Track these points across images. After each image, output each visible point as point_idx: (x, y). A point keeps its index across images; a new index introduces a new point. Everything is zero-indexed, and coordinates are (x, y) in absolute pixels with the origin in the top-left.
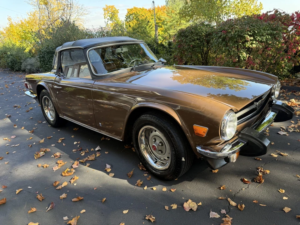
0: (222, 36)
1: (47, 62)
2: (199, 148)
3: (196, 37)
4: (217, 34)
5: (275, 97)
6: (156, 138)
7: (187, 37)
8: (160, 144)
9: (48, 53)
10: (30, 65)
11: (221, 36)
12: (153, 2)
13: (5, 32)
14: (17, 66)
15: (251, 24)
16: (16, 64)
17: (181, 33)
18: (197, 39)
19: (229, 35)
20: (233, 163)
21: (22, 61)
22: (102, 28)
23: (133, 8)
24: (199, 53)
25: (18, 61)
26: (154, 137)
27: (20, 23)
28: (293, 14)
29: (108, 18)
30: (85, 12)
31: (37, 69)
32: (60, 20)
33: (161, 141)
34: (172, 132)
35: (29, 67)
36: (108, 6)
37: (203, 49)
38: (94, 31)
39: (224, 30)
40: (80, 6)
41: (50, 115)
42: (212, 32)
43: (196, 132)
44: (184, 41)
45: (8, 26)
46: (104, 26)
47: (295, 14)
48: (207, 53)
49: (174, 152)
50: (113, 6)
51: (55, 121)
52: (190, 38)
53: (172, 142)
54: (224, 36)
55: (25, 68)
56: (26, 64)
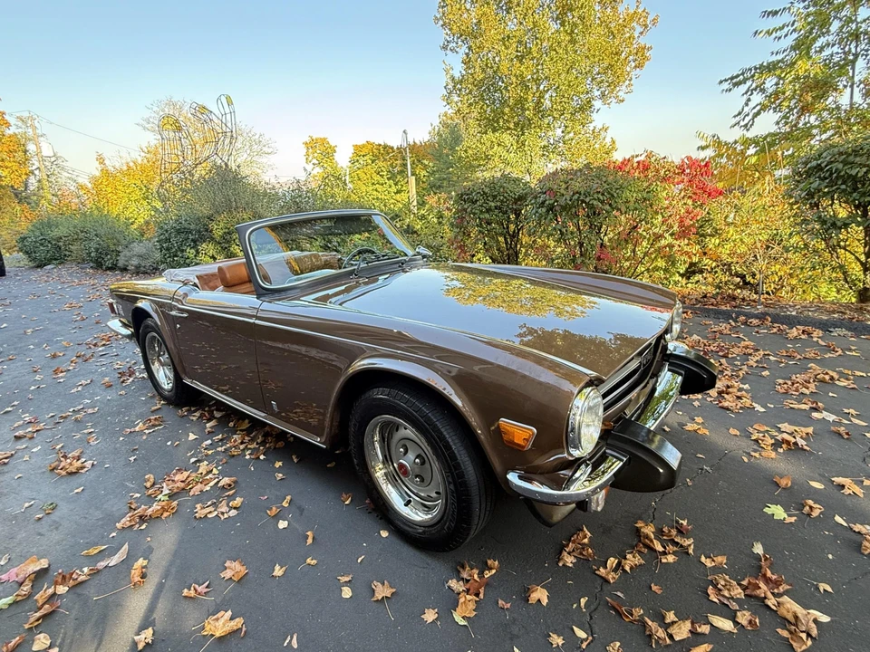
0: (547, 202)
1: (176, 251)
2: (513, 477)
3: (493, 204)
4: (536, 198)
5: (672, 337)
6: (408, 444)
7: (474, 202)
8: (417, 460)
9: (179, 232)
10: (139, 256)
11: (543, 203)
12: (404, 132)
13: (89, 186)
14: (108, 260)
15: (604, 179)
16: (107, 254)
17: (462, 195)
18: (496, 208)
19: (562, 202)
20: (596, 511)
21: (120, 248)
22: (298, 182)
23: (365, 142)
24: (501, 234)
25: (112, 247)
26: (403, 442)
27: (125, 168)
28: (683, 161)
29: (315, 161)
30: (265, 149)
31: (155, 265)
32: (208, 165)
33: (420, 452)
34: (447, 436)
35: (135, 262)
36: (314, 138)
37: (508, 228)
38: (278, 186)
39: (551, 189)
40: (257, 137)
41: (164, 377)
42: (526, 194)
43: (505, 437)
44: (469, 210)
45: (98, 174)
46: (302, 177)
47: (686, 160)
48: (515, 235)
49: (452, 487)
50: (325, 139)
51: (173, 391)
52: (482, 206)
53: (447, 461)
54: (551, 202)
55: (126, 263)
56: (128, 254)
